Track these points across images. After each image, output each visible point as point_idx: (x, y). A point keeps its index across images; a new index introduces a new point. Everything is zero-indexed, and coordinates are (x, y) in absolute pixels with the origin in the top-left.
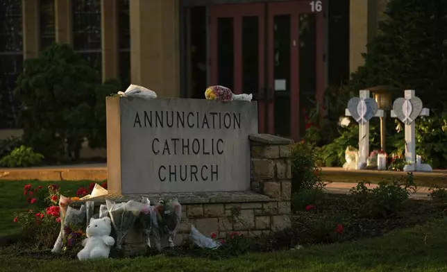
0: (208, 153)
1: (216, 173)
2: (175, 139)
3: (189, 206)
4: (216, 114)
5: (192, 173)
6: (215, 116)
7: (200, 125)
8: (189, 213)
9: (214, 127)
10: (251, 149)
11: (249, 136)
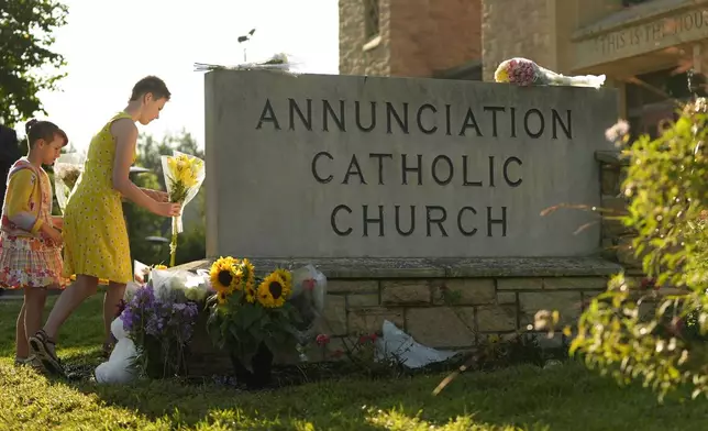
0: (480, 184)
1: (503, 221)
2: (380, 156)
3: (387, 284)
4: (503, 109)
5: (429, 221)
6: (498, 113)
7: (455, 129)
8: (385, 297)
9: (495, 134)
10: (601, 180)
11: (595, 154)
